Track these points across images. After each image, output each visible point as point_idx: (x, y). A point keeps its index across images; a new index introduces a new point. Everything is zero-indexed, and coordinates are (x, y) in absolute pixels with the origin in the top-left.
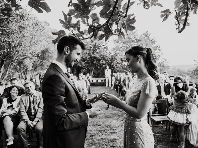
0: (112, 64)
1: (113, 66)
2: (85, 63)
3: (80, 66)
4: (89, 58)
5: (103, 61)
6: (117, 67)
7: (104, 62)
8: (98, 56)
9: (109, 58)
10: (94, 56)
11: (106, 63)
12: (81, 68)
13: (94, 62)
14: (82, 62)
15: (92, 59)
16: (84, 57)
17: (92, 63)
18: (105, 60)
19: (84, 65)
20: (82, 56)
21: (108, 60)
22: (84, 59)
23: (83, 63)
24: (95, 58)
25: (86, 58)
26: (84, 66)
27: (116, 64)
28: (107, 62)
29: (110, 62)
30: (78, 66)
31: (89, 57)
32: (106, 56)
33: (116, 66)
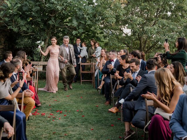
0: (93, 28)
1: (94, 33)
2: (28, 23)
3: (15, 30)
4: (37, 12)
5: (71, 21)
6: (105, 37)
7: (75, 23)
8: (59, 8)
9: (88, 15)
10: (51, 5)
11: (78, 26)
12: (18, 35)
13: (50, 22)
14: (19, 20)
15: (44, 15)
16: (24, 9)
17: (45, 23)
18: (78, 18)
19: (25, 29)
20: (19, 5)
21: (84, 19)
22: (24, 13)
23: (22, 23)
24: (53, 11)
25: (30, 10)
26: (24, 32)
27: (102, 29)
28: (83, 22)
29: (89, 22)
30: (10, 29)
31: (39, 8)
32: (80, 9)
33: (102, 33)
